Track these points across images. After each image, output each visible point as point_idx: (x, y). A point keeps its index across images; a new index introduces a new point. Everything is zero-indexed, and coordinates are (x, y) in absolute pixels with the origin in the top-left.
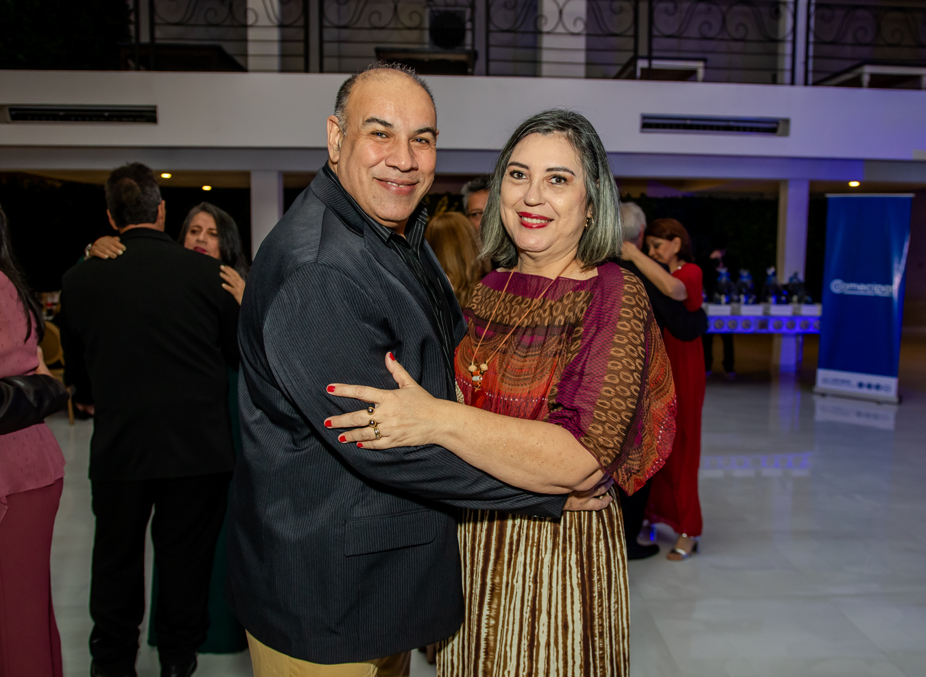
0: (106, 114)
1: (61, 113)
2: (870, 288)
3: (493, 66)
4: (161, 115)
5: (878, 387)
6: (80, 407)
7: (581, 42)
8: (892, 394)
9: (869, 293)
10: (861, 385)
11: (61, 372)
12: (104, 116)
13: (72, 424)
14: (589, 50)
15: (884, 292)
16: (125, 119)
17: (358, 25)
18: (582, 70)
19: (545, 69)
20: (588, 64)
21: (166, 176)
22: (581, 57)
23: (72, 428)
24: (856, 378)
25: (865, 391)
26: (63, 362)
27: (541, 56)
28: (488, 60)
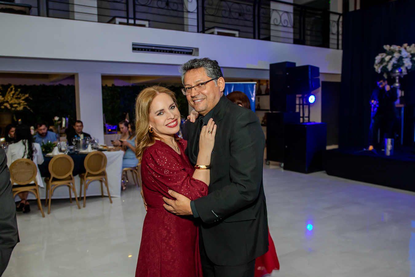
3: (51, 12)
7: (94, 3)
14: (99, 8)
18: (96, 18)
19: (76, 16)
20: (99, 15)
22: (95, 11)
27: (74, 9)
28: (48, 9)
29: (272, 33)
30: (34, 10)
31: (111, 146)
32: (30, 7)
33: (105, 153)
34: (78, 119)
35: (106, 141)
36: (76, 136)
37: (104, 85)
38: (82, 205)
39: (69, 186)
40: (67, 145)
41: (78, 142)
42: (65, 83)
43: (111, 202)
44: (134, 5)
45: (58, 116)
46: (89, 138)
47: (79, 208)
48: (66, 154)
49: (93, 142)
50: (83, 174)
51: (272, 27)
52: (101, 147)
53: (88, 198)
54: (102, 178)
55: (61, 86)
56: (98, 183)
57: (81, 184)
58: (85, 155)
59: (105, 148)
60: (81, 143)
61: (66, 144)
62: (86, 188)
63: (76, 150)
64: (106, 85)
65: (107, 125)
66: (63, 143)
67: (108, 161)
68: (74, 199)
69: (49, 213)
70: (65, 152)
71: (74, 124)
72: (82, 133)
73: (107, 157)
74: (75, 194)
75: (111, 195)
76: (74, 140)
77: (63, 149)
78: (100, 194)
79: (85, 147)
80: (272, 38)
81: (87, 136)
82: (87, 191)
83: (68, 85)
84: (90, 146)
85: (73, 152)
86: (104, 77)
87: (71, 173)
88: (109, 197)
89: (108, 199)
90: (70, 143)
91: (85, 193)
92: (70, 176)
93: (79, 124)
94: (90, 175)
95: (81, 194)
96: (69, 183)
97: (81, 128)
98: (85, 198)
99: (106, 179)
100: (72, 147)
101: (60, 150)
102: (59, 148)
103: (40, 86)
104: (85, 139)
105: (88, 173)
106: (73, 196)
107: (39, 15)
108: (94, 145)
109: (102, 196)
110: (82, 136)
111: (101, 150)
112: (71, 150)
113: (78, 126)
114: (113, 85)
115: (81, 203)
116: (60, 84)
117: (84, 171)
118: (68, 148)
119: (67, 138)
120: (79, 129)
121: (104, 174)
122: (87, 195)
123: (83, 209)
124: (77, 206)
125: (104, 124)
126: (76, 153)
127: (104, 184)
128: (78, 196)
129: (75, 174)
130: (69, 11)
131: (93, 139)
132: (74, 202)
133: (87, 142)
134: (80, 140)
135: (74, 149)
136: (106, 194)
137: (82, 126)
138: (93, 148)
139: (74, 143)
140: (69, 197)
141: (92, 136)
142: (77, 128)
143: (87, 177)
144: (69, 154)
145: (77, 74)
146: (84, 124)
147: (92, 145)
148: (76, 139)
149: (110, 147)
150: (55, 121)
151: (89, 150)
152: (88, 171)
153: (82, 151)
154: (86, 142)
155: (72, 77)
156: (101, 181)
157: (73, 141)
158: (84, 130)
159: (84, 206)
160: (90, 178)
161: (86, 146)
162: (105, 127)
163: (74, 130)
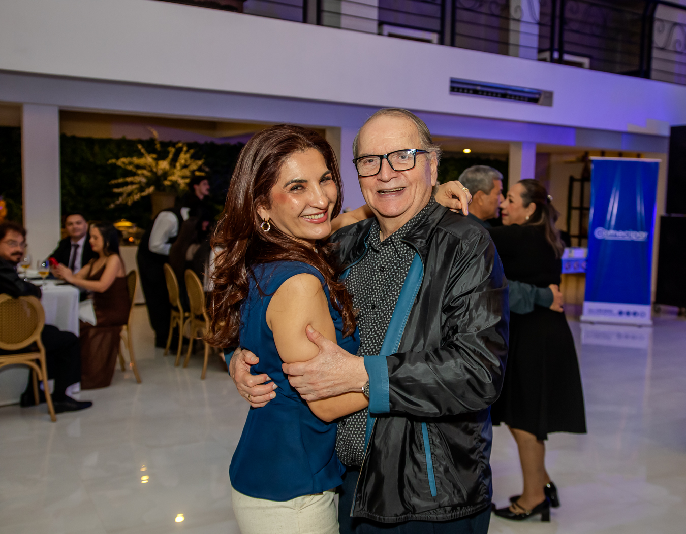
2: (627, 234)
5: (635, 314)
8: (647, 320)
9: (627, 238)
10: (621, 313)
14: (380, 7)
15: (639, 237)
18: (375, 27)
19: (344, 21)
24: (616, 307)
25: (624, 319)
29: (655, 65)
44: (454, 9)
51: (656, 54)
80: (654, 74)
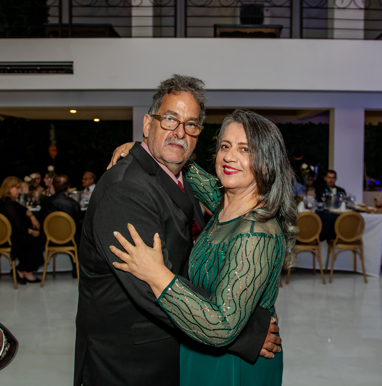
0: (39, 68)
1: (9, 68)
3: (305, 31)
4: (76, 68)
6: (21, 275)
7: (361, 15)
11: (9, 250)
12: (36, 70)
13: (16, 288)
14: (366, 20)
16: (51, 72)
17: (212, 5)
18: (361, 34)
19: (336, 33)
20: (366, 30)
21: (73, 111)
22: (361, 25)
23: (16, 291)
26: (10, 243)
27: (333, 24)
28: (302, 28)
30: (285, 32)
31: (371, 206)
32: (280, 28)
33: (364, 215)
34: (330, 168)
35: (365, 200)
36: (326, 190)
37: (368, 124)
38: (327, 280)
39: (314, 254)
40: (315, 201)
41: (328, 198)
42: (316, 121)
43: (366, 282)
45: (307, 163)
46: (343, 193)
47: (324, 283)
48: (314, 212)
49: (348, 199)
50: (332, 240)
52: (357, 207)
53: (337, 272)
54: (356, 248)
55: (311, 125)
56: (350, 254)
57: (329, 252)
58: (337, 215)
59: (363, 209)
60: (333, 199)
61: (313, 199)
62: (335, 258)
63: (326, 208)
64: (370, 124)
65: (368, 179)
66: (310, 198)
67: (367, 226)
68: (318, 271)
69: (287, 283)
70: (312, 209)
71: (325, 175)
72: (334, 186)
73: (366, 221)
74: (321, 265)
75: (367, 273)
76: (324, 195)
77: (310, 205)
78: (352, 269)
79: (337, 205)
81: (340, 190)
82: (336, 263)
83: (320, 124)
84: (343, 205)
85: (322, 210)
86: (368, 113)
87: (317, 237)
88: (363, 274)
89: (361, 278)
90: (318, 199)
91: (332, 266)
92: (316, 240)
93: (331, 175)
94: (340, 242)
95: (327, 265)
96: (314, 249)
97: (333, 180)
98: (332, 272)
99: (362, 250)
100: (321, 204)
101: (306, 207)
102: (305, 204)
103: (287, 124)
104: (338, 195)
105: (339, 239)
106: (317, 267)
107: (291, 37)
108: (349, 204)
109: (354, 273)
110: (334, 191)
111: (359, 211)
112: (319, 208)
113: (330, 178)
114: (380, 123)
115: (327, 277)
116: (310, 123)
117: (334, 236)
118: (317, 206)
119: (316, 192)
120: (331, 182)
121: (359, 243)
122: (336, 268)
123: (328, 285)
124: (321, 280)
125: (364, 177)
126: (326, 212)
127: (358, 257)
128: (324, 268)
129: (322, 239)
130: (327, 29)
131: (348, 195)
132: (318, 275)
133: (341, 199)
134: (332, 195)
135: (323, 207)
136: (359, 270)
137: (335, 178)
138: (347, 207)
139: (323, 199)
140: (311, 267)
141: (347, 191)
142: (328, 180)
143: (337, 243)
144: (317, 212)
145: (333, 109)
146: (338, 176)
147: (346, 203)
148: (327, 194)
149: (370, 208)
150: (303, 169)
151: (343, 209)
152: (339, 236)
153: (333, 210)
154: (339, 198)
155: (326, 113)
156: (355, 252)
157: (322, 196)
158: (338, 183)
159: (330, 282)
160: (340, 246)
161: (339, 204)
162: (365, 182)
163: (325, 182)
